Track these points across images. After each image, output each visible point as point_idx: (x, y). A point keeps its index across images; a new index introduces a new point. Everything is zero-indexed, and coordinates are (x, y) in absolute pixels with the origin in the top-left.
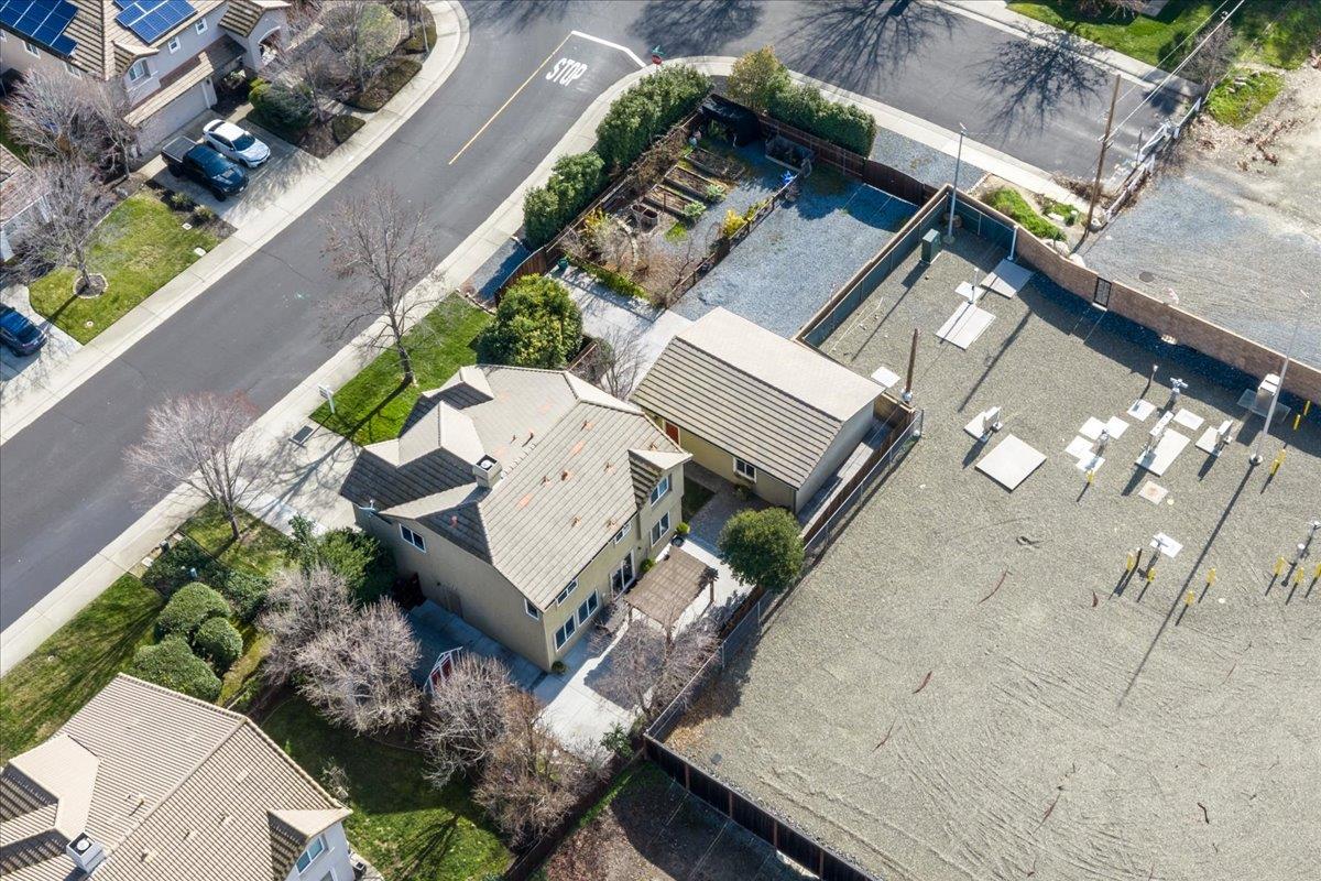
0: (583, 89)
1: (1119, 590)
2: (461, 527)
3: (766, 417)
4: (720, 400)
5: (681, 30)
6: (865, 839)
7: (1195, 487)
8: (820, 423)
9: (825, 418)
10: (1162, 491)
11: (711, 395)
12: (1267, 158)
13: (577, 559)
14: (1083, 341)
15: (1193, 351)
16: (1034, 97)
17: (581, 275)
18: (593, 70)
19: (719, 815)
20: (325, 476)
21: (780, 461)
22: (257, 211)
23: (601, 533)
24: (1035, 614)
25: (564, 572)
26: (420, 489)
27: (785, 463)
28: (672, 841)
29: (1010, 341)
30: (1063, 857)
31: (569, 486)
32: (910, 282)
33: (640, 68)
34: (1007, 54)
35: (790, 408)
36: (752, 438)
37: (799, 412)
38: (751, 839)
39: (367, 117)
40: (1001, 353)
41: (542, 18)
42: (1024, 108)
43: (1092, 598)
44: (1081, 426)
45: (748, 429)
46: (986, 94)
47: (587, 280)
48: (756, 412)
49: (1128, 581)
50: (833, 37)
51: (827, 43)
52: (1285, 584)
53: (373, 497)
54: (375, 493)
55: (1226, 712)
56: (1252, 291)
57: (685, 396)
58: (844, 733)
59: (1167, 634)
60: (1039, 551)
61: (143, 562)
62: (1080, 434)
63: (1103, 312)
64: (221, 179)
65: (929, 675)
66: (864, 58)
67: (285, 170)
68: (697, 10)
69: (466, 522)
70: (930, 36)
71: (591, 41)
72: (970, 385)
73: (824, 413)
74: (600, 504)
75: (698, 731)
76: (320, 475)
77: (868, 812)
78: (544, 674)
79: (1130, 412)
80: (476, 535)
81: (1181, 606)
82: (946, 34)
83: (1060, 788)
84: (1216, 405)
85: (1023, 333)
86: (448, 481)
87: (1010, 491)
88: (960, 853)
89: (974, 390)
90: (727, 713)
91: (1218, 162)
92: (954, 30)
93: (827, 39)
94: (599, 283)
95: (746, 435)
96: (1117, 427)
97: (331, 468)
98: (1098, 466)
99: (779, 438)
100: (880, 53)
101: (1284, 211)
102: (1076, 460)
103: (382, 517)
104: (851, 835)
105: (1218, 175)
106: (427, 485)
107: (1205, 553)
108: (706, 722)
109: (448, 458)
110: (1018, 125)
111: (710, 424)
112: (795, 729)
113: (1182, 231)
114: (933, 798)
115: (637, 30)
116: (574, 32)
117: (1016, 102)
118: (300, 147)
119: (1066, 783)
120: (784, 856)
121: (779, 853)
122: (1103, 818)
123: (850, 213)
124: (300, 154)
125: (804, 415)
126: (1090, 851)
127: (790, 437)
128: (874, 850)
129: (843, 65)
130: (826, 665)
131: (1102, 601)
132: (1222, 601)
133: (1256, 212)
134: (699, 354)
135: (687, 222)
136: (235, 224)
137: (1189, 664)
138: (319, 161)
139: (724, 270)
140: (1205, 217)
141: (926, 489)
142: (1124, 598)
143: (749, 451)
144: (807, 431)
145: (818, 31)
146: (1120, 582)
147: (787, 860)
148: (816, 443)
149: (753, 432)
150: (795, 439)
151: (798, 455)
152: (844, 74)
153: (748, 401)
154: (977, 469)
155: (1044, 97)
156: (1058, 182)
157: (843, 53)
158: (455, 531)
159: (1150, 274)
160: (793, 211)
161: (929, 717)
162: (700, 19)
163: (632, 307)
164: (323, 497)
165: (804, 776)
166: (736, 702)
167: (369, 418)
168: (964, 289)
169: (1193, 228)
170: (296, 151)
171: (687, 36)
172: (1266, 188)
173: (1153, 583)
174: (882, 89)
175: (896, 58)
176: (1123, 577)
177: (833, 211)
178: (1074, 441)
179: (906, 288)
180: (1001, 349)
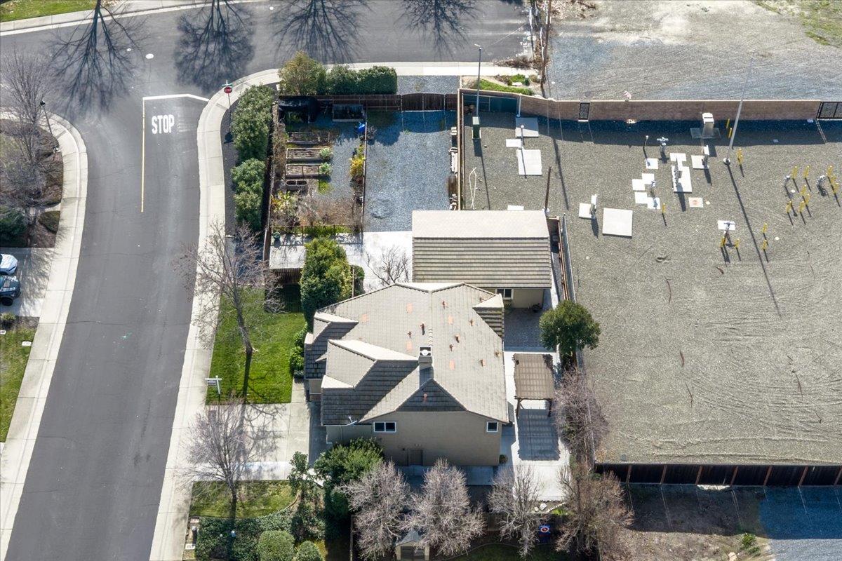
0: (182, 129)
1: (727, 259)
2: (430, 399)
3: (503, 257)
4: (469, 261)
5: (210, 70)
6: (731, 453)
7: (712, 190)
8: (536, 245)
9: (537, 241)
10: (700, 200)
11: (461, 261)
12: (589, 7)
14: (592, 143)
15: (648, 121)
16: (445, 24)
17: (292, 238)
18: (179, 116)
19: (653, 485)
20: (253, 433)
21: (530, 277)
22: (41, 300)
24: (700, 294)
26: (378, 393)
27: (533, 277)
28: (643, 514)
29: (558, 159)
30: (826, 404)
31: (463, 344)
32: (478, 153)
33: (207, 103)
34: (409, 7)
35: (512, 245)
36: (504, 273)
37: (520, 245)
38: (681, 487)
39: (58, 208)
40: (560, 167)
41: (115, 98)
42: (446, 33)
43: (718, 270)
44: (632, 187)
45: (497, 269)
46: (418, 34)
47: (298, 239)
48: (495, 257)
49: (726, 252)
50: (305, 36)
51: (305, 41)
52: (795, 215)
53: (349, 415)
54: (348, 412)
55: (829, 290)
56: (645, 78)
57: (446, 269)
58: (669, 407)
59: (768, 268)
60: (672, 261)
61: (186, 548)
62: (635, 191)
63: (586, 123)
64: (5, 290)
65: (680, 353)
66: (334, 42)
67: (34, 266)
68: (209, 54)
69: (432, 394)
70: (359, 14)
71: (161, 100)
72: (560, 193)
73: (534, 239)
76: (250, 434)
77: (719, 439)
78: (495, 468)
79: (647, 167)
80: (444, 399)
81: (761, 251)
82: (367, 9)
83: (793, 372)
84: (683, 144)
85: (560, 152)
86: (395, 378)
87: (630, 237)
88: (780, 432)
89: (565, 194)
90: (606, 431)
91: (568, 19)
92: (369, 5)
93: (303, 39)
94: (307, 237)
95: (499, 273)
96: (648, 179)
97: (253, 427)
98: (658, 203)
99: (518, 265)
100: (340, 35)
101: (621, 31)
102: (646, 205)
103: (363, 423)
104: (722, 455)
105: (574, 26)
106: (382, 388)
107: (747, 219)
109: (386, 365)
110: (451, 45)
111: (473, 277)
112: (644, 420)
113: (583, 64)
114: (741, 413)
115: (183, 81)
116: (145, 99)
117: (439, 31)
118: (30, 247)
119: (793, 367)
120: (702, 486)
121: (699, 486)
122: (825, 374)
123: (410, 131)
124: (34, 251)
125: (524, 245)
126: (835, 393)
127: (525, 261)
128: (740, 456)
129: (326, 51)
130: (627, 377)
131: (724, 269)
132: (777, 239)
133: (608, 37)
134: (435, 241)
135: (324, 178)
136: (33, 314)
137: (792, 278)
138: (52, 249)
139: (371, 195)
140: (588, 51)
141: (590, 259)
142: (732, 262)
143: (507, 281)
144: (532, 253)
145: (293, 37)
146: (724, 255)
147: (706, 487)
148: (542, 257)
149: (501, 269)
150: (529, 261)
151: (537, 269)
152: (331, 55)
153: (484, 253)
154: (604, 235)
155: (451, 23)
156: (499, 65)
157: (319, 44)
158: (428, 404)
159: (590, 93)
160: (378, 145)
161: (701, 374)
162: (217, 59)
163: (341, 241)
164: (265, 446)
165: (672, 440)
167: (246, 385)
168: (511, 143)
169: (588, 59)
170: (30, 251)
171: (217, 72)
172: (601, 22)
173: (738, 246)
174: (360, 54)
175: (352, 34)
176: (723, 252)
177: (398, 135)
178: (636, 196)
179: (480, 158)
180: (557, 166)
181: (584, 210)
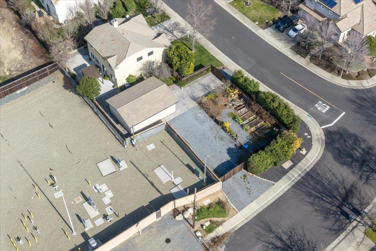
1: (51, 176)
5: (342, 142)
7: (74, 211)
10: (77, 202)
13: (94, 44)
14: (144, 206)
16: (279, 244)
22: (270, 34)
23: (99, 50)
25: (92, 42)
29: (152, 184)
31: (110, 42)
32: (188, 166)
33: (321, 126)
40: (148, 180)
42: (273, 238)
43: (53, 169)
49: (52, 180)
50: (330, 187)
51: (326, 184)
52: (28, 216)
58: (47, 107)
59: (31, 181)
60: (74, 163)
62: (108, 190)
65: (52, 127)
67: (287, 41)
68: (353, 149)
72: (140, 168)
74: (105, 49)
75: (62, 80)
79: (111, 207)
85: (154, 189)
87: (97, 163)
90: (64, 86)
96: (106, 200)
98: (95, 190)
100: (317, 199)
102: (100, 185)
108: (63, 82)
117: (277, 236)
123: (227, 161)
124: (293, 44)
129: (311, 185)
131: (50, 171)
132: (32, 198)
136: (266, 29)
141: (107, 144)
142: (48, 176)
145: (334, 183)
146: (53, 178)
152: (306, 184)
154: (108, 158)
155: (277, 247)
157: (319, 187)
166: (65, 89)
168: (179, 180)
170: (295, 43)
171: (338, 143)
173: (49, 185)
177: (230, 157)
178: (107, 187)
179: (186, 164)
180: (150, 180)
181: (124, 165)
